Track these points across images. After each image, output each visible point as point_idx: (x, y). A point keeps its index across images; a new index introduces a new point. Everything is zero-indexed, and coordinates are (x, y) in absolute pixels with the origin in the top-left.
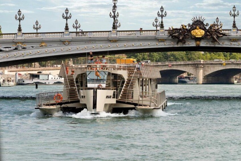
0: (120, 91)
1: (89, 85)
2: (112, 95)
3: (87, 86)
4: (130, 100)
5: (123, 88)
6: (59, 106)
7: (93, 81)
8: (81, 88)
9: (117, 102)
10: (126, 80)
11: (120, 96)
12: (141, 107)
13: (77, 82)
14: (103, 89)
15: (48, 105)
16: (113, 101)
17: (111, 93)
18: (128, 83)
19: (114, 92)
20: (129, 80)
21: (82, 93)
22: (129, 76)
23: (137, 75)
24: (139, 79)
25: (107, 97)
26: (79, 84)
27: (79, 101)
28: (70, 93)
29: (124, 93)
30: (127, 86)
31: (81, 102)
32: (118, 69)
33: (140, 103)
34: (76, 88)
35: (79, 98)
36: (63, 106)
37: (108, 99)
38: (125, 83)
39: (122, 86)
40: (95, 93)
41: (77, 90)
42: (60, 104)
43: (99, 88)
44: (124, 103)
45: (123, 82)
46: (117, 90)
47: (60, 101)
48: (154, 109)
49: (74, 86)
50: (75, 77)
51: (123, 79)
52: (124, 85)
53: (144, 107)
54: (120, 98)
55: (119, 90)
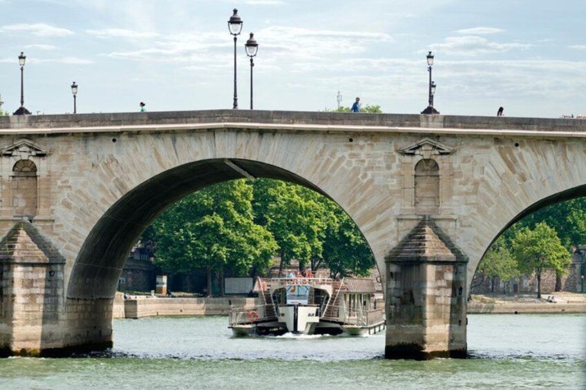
0: (324, 309)
1: (289, 302)
2: (315, 313)
3: (286, 302)
4: (335, 319)
5: (327, 305)
6: (255, 325)
7: (292, 297)
8: (279, 305)
9: (320, 320)
10: (330, 296)
11: (324, 313)
12: (348, 326)
13: (274, 298)
14: (305, 306)
15: (243, 324)
16: (316, 320)
17: (313, 310)
18: (333, 299)
19: (317, 310)
20: (334, 296)
21: (281, 310)
22: (334, 292)
23: (343, 291)
24: (345, 295)
25: (309, 315)
26: (277, 300)
27: (277, 320)
28: (267, 311)
29: (328, 310)
30: (331, 302)
31: (280, 321)
32: (321, 284)
33: (347, 321)
34: (273, 304)
35: (276, 316)
36: (259, 325)
37: (310, 317)
38: (330, 299)
39: (326, 303)
40: (296, 310)
41: (274, 307)
42: (256, 323)
43: (300, 305)
44: (329, 321)
45: (328, 298)
46: (320, 307)
47: (255, 319)
48: (363, 328)
49: (271, 302)
50: (271, 293)
51: (328, 295)
52: (328, 302)
53: (350, 326)
54: (323, 316)
55: (322, 307)
